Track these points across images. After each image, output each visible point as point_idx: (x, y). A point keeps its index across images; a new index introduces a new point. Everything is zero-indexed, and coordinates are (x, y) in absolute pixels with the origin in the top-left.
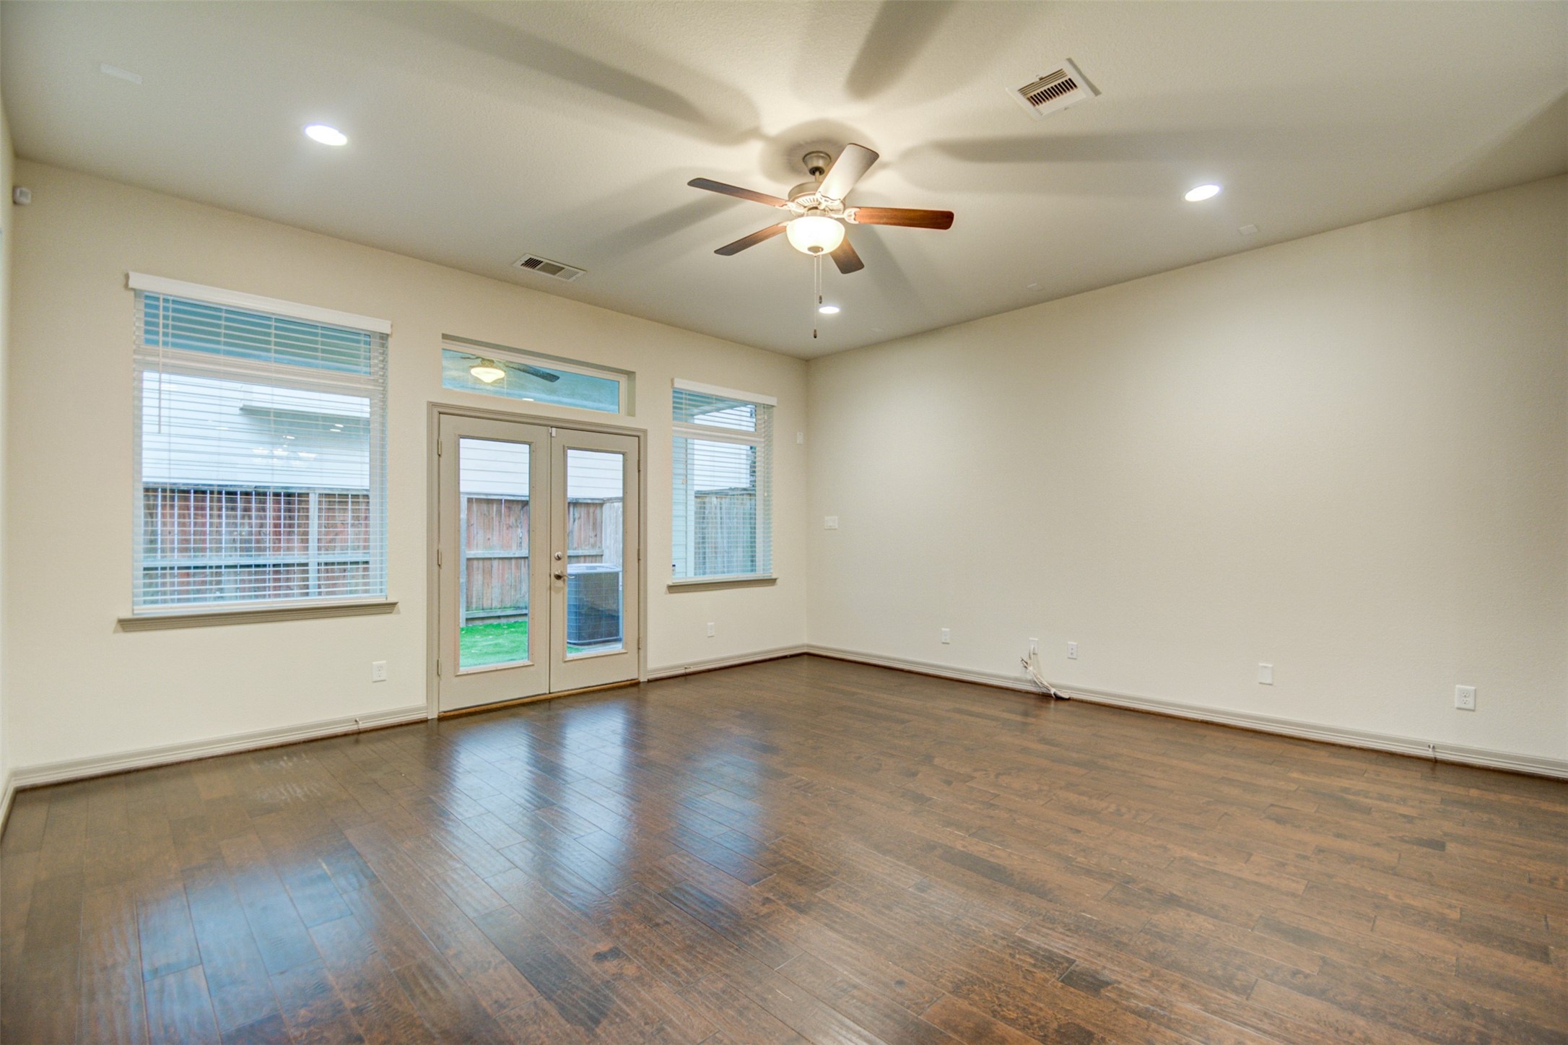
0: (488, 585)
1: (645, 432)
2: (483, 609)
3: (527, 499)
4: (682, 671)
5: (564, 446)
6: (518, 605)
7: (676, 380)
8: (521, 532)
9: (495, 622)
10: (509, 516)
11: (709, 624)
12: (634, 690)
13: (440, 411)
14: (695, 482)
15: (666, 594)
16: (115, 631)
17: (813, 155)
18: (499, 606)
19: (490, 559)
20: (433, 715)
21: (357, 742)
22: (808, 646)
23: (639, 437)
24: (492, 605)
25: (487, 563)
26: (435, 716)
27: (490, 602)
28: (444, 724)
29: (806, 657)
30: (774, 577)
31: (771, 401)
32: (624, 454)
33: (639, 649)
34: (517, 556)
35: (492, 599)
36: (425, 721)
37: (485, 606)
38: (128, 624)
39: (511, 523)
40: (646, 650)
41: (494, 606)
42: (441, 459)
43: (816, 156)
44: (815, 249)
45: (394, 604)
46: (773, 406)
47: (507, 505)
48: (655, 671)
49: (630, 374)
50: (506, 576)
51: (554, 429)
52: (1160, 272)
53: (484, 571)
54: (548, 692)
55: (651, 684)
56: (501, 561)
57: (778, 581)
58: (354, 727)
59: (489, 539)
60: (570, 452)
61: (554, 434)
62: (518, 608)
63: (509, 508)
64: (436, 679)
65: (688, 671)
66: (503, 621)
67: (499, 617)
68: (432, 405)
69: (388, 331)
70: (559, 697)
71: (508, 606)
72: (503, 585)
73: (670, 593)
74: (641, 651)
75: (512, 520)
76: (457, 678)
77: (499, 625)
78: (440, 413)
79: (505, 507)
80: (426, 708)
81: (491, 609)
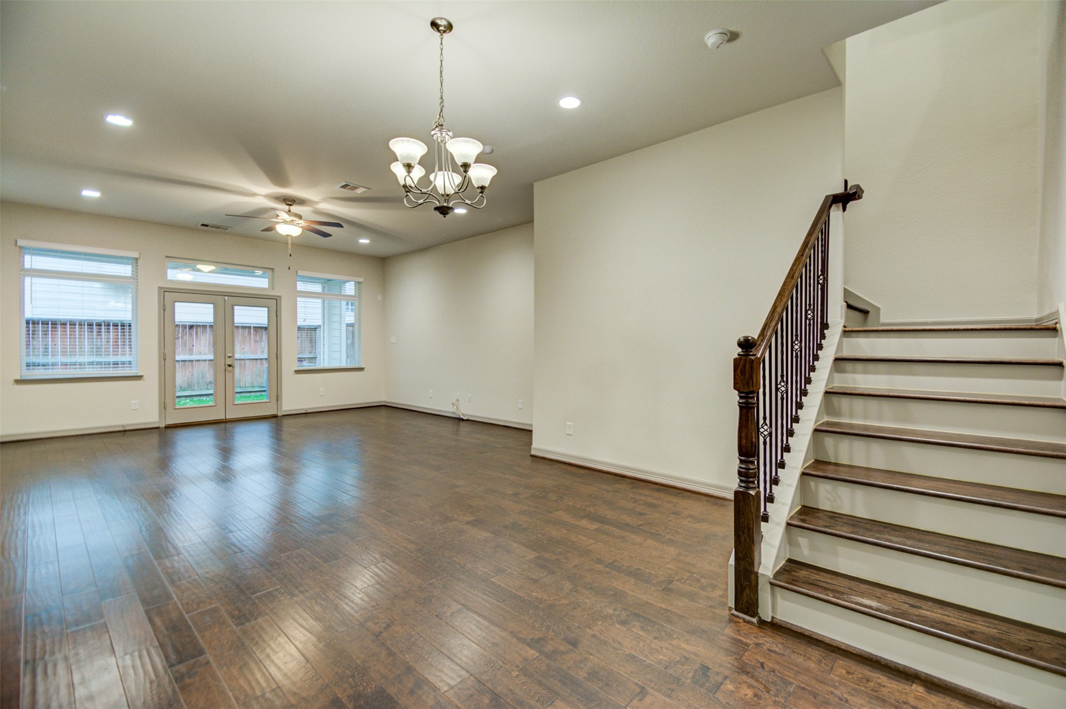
0: (243, 374)
1: (280, 297)
2: (240, 387)
3: (266, 326)
4: (304, 412)
5: (232, 305)
6: (262, 385)
7: (298, 271)
8: (264, 344)
9: (248, 395)
10: (256, 336)
11: (321, 389)
12: (274, 420)
13: (164, 291)
14: (346, 319)
15: (294, 374)
16: (13, 384)
18: (250, 386)
19: (245, 359)
20: (163, 425)
21: (124, 435)
22: (385, 402)
23: (277, 299)
24: (246, 385)
25: (242, 362)
26: (164, 426)
27: (244, 383)
28: (168, 430)
29: (384, 407)
30: (362, 367)
31: (361, 280)
32: (268, 307)
33: (277, 400)
34: (261, 358)
35: (246, 382)
36: (158, 428)
37: (241, 386)
38: (18, 382)
39: (257, 340)
40: (281, 402)
41: (247, 385)
42: (165, 312)
43: (287, 200)
45: (141, 376)
46: (361, 282)
47: (254, 329)
48: (285, 411)
49: (272, 269)
50: (254, 369)
51: (226, 297)
52: (500, 230)
53: (240, 366)
54: (224, 418)
55: (284, 417)
56: (251, 361)
57: (365, 369)
58: (123, 429)
59: (243, 348)
60: (236, 307)
61: (226, 299)
62: (263, 387)
63: (256, 331)
64: (163, 410)
65: (307, 412)
66: (253, 394)
67: (250, 392)
68: (160, 288)
69: (138, 257)
70: (230, 421)
71: (256, 385)
72: (252, 374)
73: (296, 374)
74: (279, 401)
75: (258, 338)
76: (174, 411)
77: (249, 396)
78: (165, 291)
79: (254, 330)
80: (159, 422)
81: (245, 387)
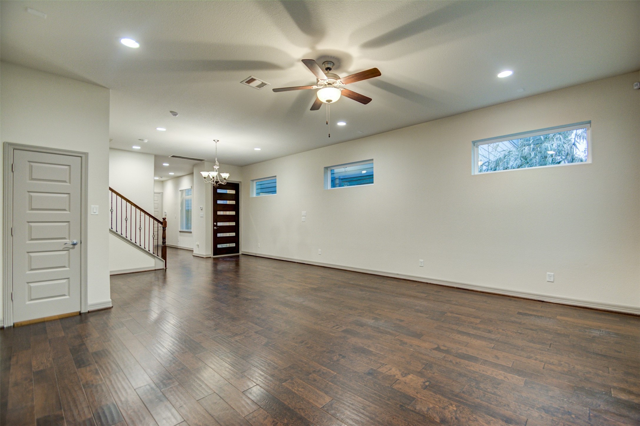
17: (326, 63)
43: (327, 63)
44: (329, 101)
